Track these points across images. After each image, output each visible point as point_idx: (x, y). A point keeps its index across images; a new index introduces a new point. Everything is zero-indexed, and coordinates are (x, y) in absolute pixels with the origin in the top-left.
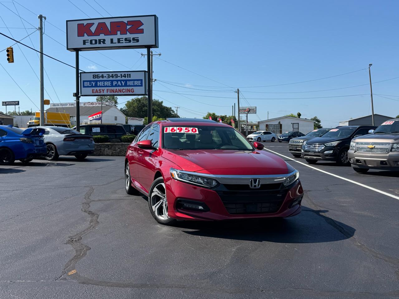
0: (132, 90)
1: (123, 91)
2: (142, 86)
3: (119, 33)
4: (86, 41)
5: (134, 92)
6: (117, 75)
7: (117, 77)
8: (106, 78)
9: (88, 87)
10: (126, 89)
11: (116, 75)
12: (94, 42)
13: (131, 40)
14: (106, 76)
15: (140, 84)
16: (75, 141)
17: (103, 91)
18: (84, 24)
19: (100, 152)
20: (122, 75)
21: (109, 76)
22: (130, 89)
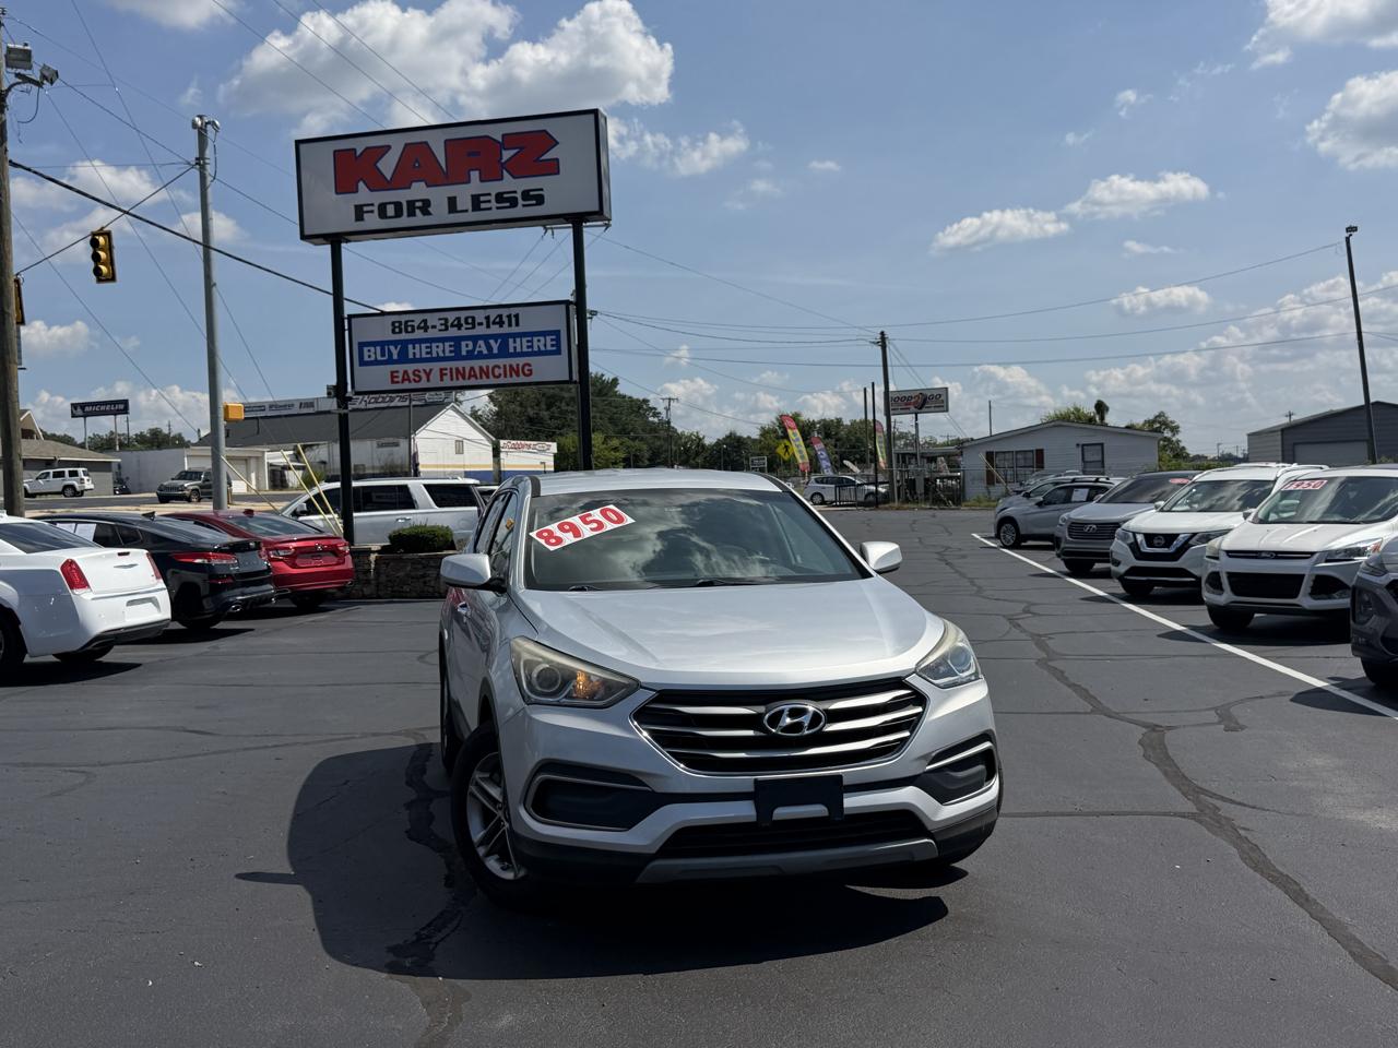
0: (527, 368)
1: (497, 374)
2: (558, 352)
3: (475, 175)
4: (365, 209)
5: (531, 374)
6: (473, 318)
7: (474, 327)
8: (436, 330)
9: (376, 363)
10: (505, 366)
11: (470, 321)
12: (391, 210)
13: (516, 199)
14: (438, 323)
15: (552, 346)
17: (428, 375)
18: (355, 150)
19: (425, 583)
20: (492, 319)
21: (446, 325)
22: (518, 365)
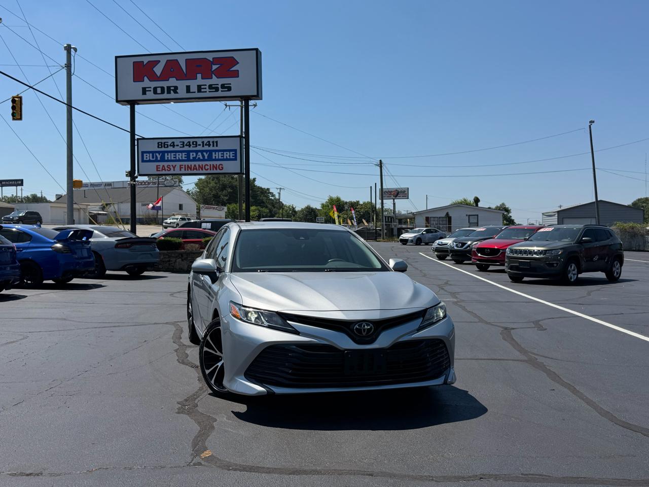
0: (220, 167)
1: (206, 168)
2: (235, 159)
3: (199, 76)
4: (147, 89)
5: (222, 169)
6: (196, 142)
7: (196, 146)
8: (178, 147)
9: (150, 161)
10: (210, 165)
12: (159, 90)
13: (218, 88)
14: (179, 144)
15: (233, 156)
16: (131, 248)
17: (174, 168)
18: (143, 62)
19: (169, 264)
20: (205, 143)
21: (183, 144)
22: (216, 165)
